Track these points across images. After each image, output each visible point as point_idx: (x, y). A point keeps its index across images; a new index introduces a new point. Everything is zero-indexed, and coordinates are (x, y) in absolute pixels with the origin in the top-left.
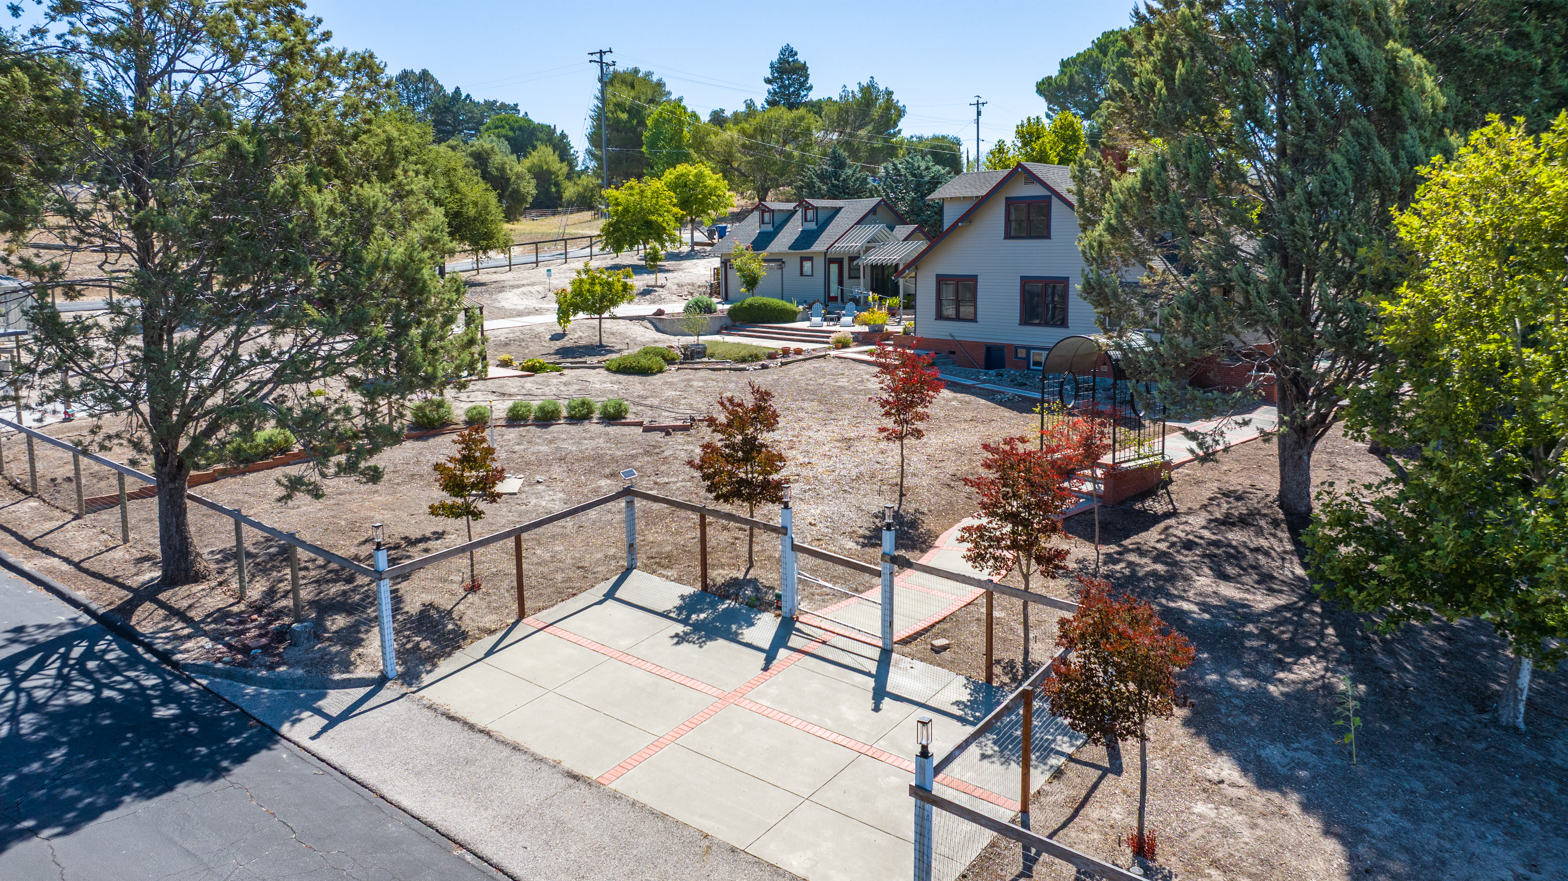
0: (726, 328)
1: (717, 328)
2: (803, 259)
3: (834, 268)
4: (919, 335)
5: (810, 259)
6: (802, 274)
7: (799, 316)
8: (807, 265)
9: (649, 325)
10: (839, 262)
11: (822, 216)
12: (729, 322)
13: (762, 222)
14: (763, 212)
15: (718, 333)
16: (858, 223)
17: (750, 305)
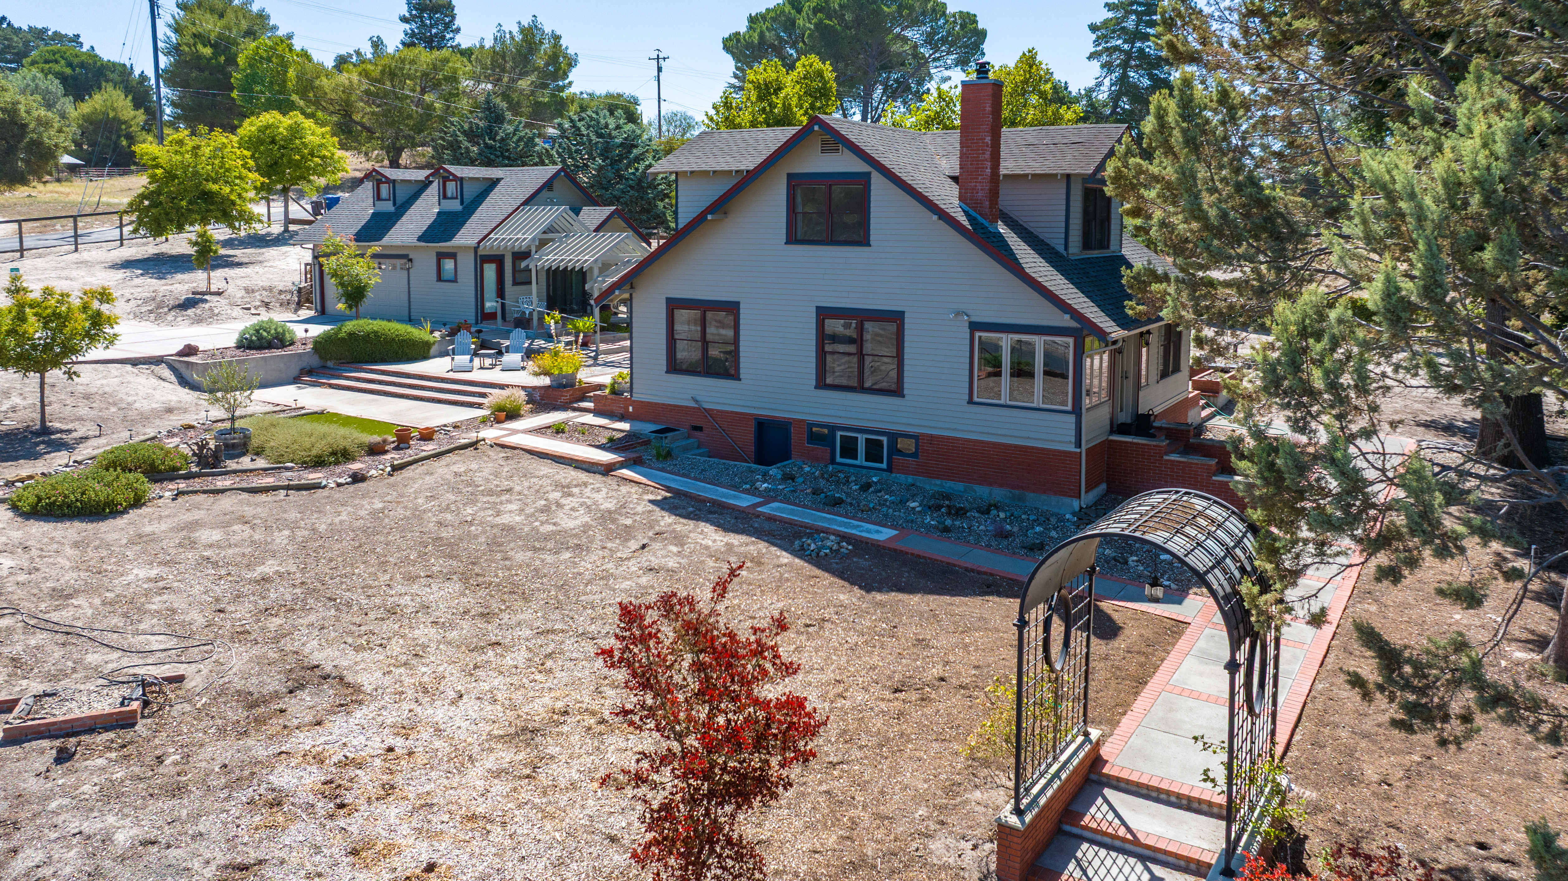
0: (310, 372)
1: (294, 371)
2: (441, 256)
3: (490, 271)
4: (637, 397)
5: (453, 256)
6: (439, 278)
7: (434, 350)
8: (449, 265)
9: (167, 373)
10: (498, 260)
11: (470, 192)
12: (315, 361)
13: (378, 197)
14: (379, 183)
15: (295, 380)
16: (526, 202)
17: (351, 335)
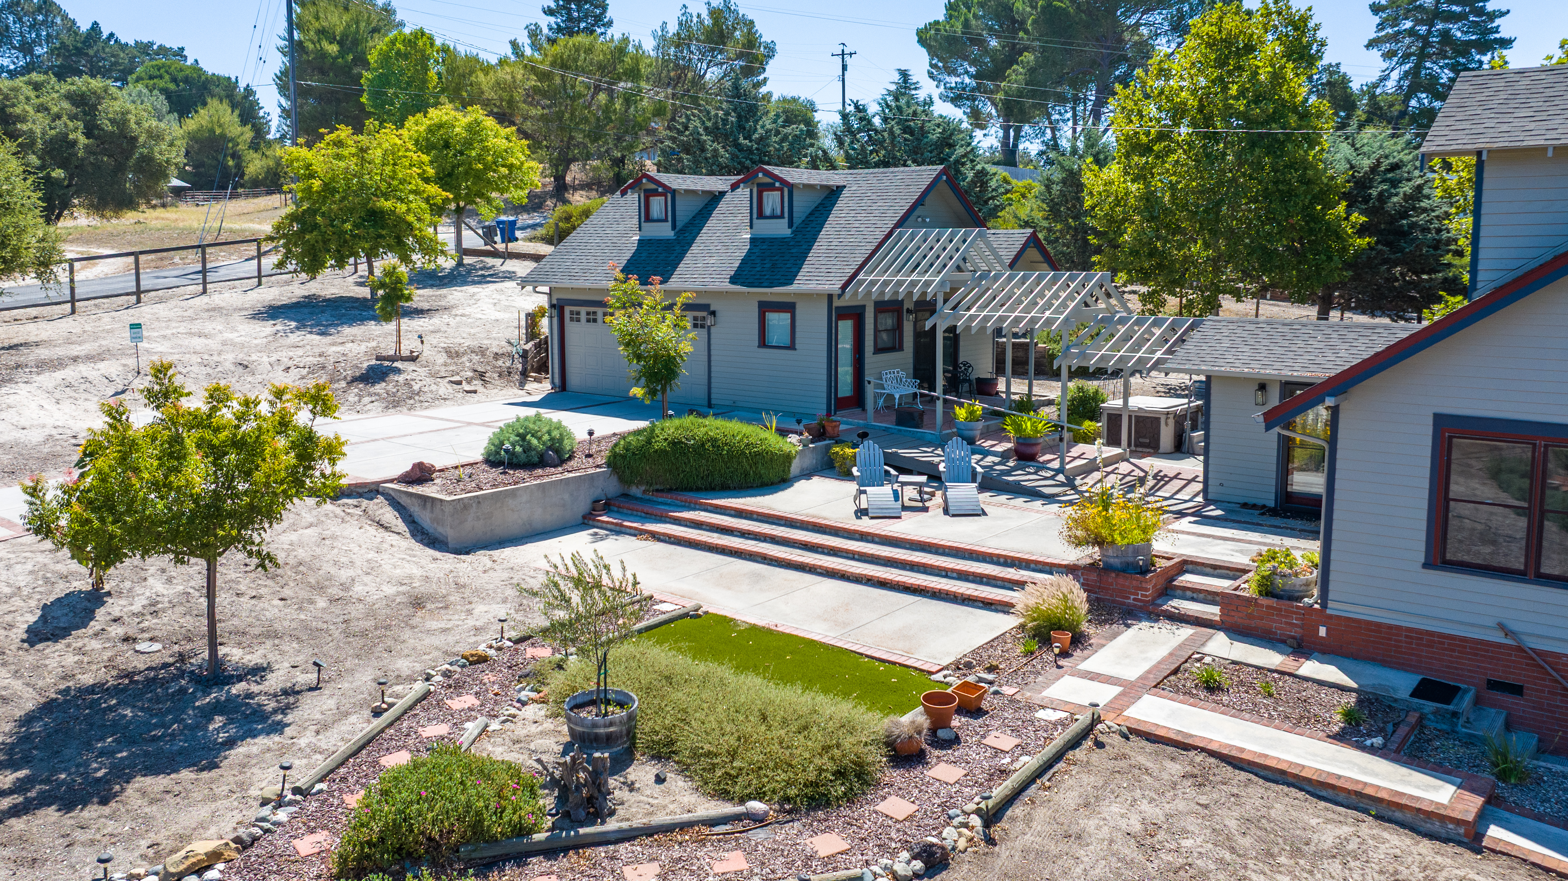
0: (608, 506)
1: (583, 505)
2: (765, 307)
3: (846, 328)
4: (1334, 609)
5: (789, 307)
6: (763, 343)
7: (795, 467)
8: (778, 321)
9: (389, 515)
10: (856, 314)
11: (802, 205)
12: (613, 487)
13: (646, 216)
14: (649, 194)
15: (586, 521)
17: (675, 444)
